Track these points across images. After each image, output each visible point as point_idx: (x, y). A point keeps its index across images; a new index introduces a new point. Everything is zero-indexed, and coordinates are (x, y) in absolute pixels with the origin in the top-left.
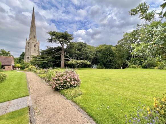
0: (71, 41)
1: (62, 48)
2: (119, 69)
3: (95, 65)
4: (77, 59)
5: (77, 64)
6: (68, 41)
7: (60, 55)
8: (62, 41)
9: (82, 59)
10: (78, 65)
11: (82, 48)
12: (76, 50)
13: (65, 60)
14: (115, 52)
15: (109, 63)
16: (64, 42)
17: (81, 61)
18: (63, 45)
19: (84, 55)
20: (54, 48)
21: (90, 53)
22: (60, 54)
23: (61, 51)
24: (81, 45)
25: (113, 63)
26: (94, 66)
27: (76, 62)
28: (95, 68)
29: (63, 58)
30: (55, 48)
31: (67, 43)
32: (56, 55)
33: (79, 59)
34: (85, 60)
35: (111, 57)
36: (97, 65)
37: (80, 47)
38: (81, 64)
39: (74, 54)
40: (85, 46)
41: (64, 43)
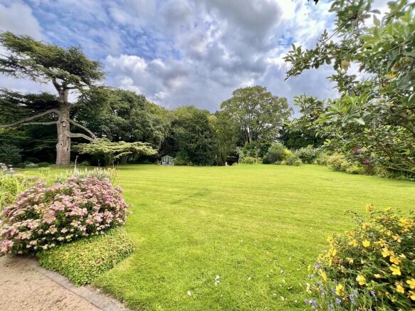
0: (97, 83)
1: (62, 101)
2: (221, 165)
3: (167, 156)
4: (116, 140)
5: (117, 153)
6: (85, 81)
7: (53, 123)
8: (61, 77)
9: (131, 141)
10: (118, 157)
11: (131, 108)
12: (111, 111)
13: (73, 139)
14: (214, 126)
15: (200, 152)
16: (70, 82)
17: (128, 145)
18: (63, 89)
19: (137, 128)
20: (25, 97)
21: (154, 125)
22: (50, 120)
23: (55, 110)
24: (130, 100)
25: (210, 152)
26: (167, 158)
27: (113, 147)
28: (168, 163)
29: (64, 135)
30: (30, 97)
31: (79, 86)
32: (37, 120)
33: (122, 140)
34: (140, 143)
35: (206, 138)
36: (174, 157)
37: (126, 105)
38: (128, 155)
39: (107, 124)
40: (141, 106)
41: (69, 86)
